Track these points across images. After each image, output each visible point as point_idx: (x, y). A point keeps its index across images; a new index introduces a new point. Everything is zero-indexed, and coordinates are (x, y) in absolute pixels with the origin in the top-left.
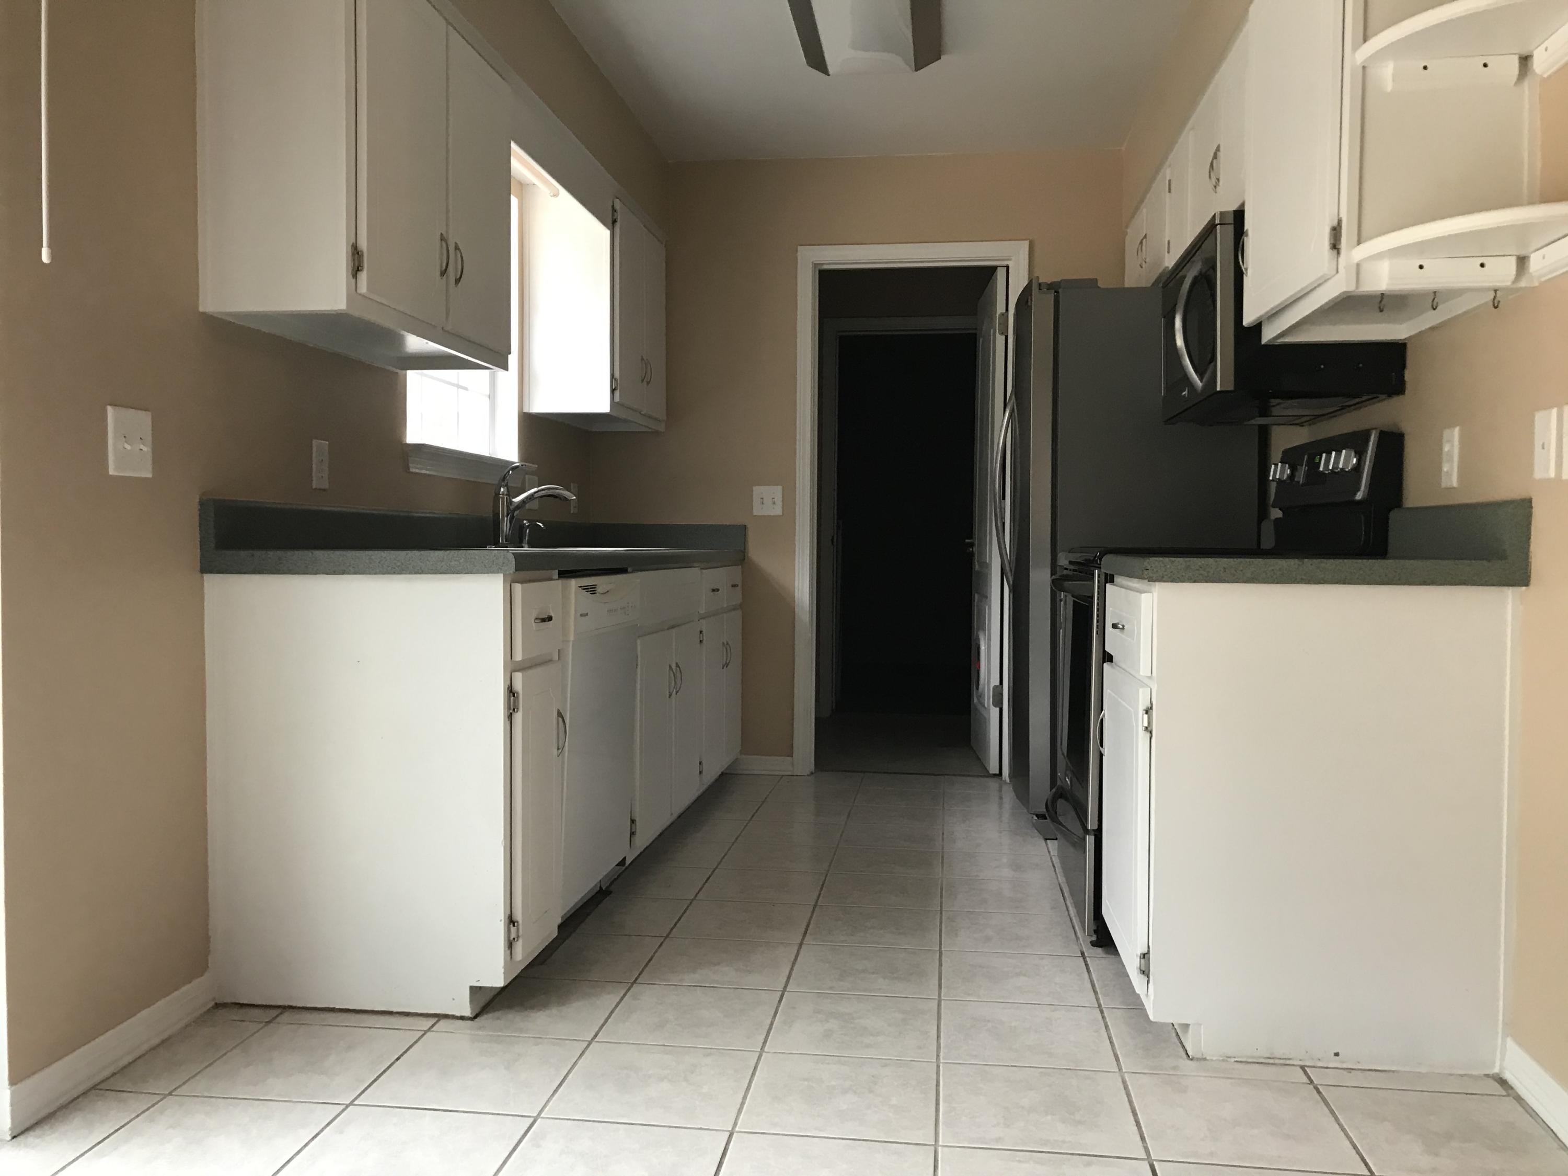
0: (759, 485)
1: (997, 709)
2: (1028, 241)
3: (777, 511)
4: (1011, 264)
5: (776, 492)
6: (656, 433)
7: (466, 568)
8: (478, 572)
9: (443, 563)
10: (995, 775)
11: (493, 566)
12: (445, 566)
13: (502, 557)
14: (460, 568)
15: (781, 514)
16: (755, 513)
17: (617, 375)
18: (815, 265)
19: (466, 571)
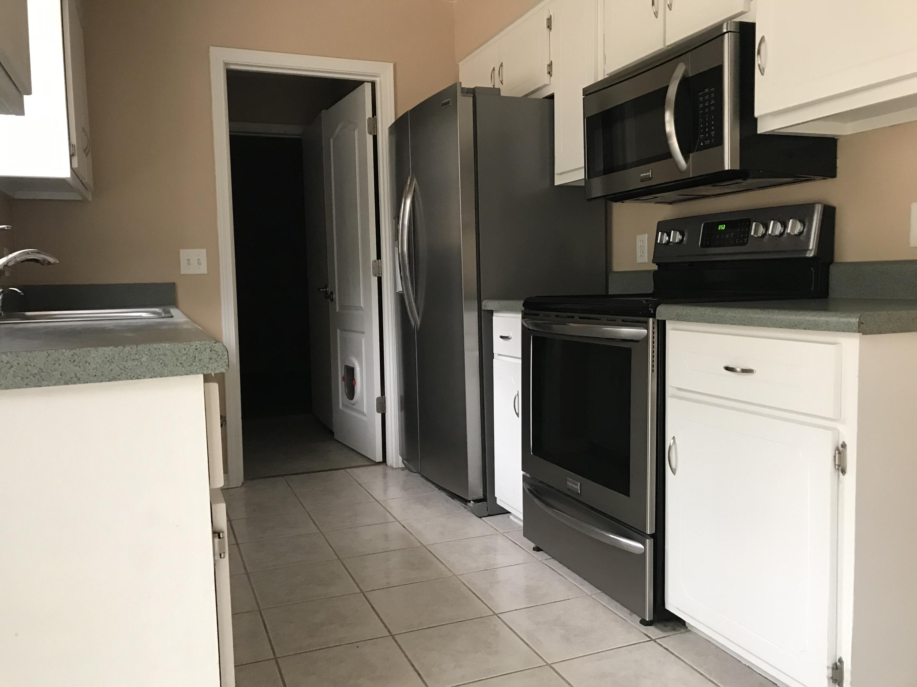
0: (183, 248)
1: (380, 415)
2: (393, 63)
3: (203, 269)
4: (377, 80)
5: (202, 254)
6: (84, 201)
7: (151, 369)
8: (173, 374)
9: (113, 366)
10: (379, 463)
11: (194, 364)
12: (118, 369)
13: (208, 350)
14: (142, 370)
15: (207, 273)
16: (182, 272)
17: (74, 142)
18: (226, 64)
19: (152, 374)
